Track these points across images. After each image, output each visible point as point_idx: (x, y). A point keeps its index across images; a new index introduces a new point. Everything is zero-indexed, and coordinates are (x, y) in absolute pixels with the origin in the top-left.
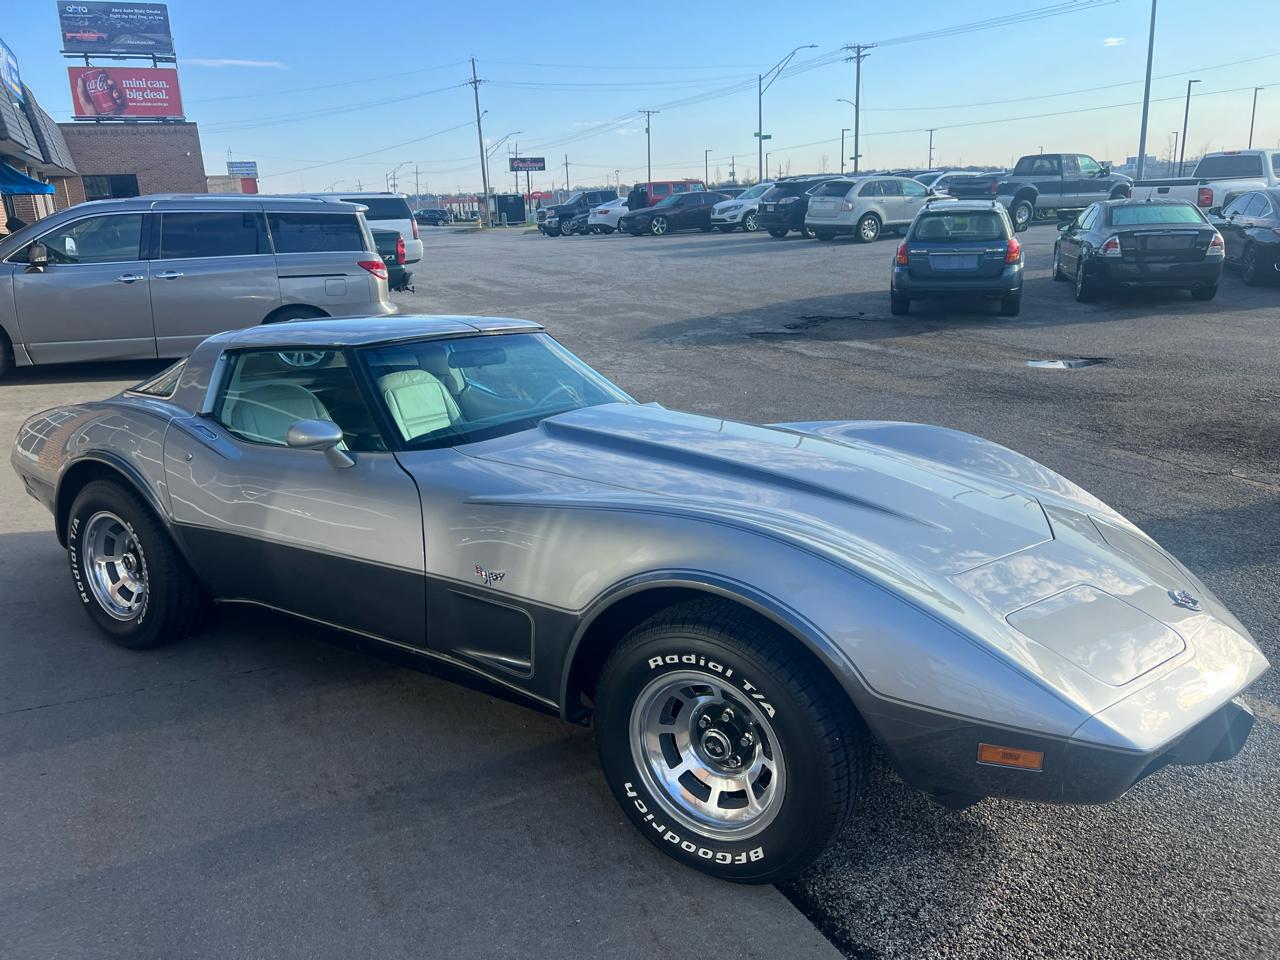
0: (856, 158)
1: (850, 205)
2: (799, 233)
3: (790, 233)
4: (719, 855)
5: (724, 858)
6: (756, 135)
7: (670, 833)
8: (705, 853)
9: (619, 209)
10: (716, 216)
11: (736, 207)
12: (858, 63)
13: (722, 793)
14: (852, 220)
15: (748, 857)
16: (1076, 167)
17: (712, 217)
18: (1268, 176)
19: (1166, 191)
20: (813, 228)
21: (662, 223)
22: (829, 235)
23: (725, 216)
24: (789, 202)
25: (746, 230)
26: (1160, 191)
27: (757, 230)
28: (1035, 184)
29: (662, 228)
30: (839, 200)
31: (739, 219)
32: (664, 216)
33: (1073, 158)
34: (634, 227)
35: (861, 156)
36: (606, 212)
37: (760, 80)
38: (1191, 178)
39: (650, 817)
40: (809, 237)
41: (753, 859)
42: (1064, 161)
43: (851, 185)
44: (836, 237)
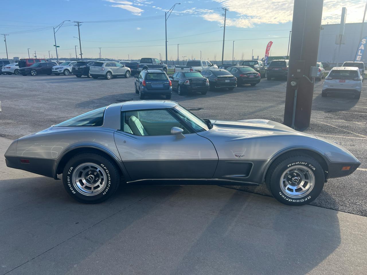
0: (81, 54)
1: (103, 69)
2: (86, 76)
3: (83, 76)
4: (301, 200)
5: (302, 200)
6: (54, 46)
7: (290, 200)
8: (298, 201)
9: (14, 66)
10: (54, 70)
11: (61, 68)
12: (79, 27)
13: (295, 190)
14: (104, 73)
15: (307, 199)
16: (155, 61)
17: (52, 70)
18: (202, 66)
19: (183, 69)
20: (91, 75)
21: (35, 72)
22: (96, 77)
23: (58, 70)
24: (83, 67)
25: (65, 75)
26: (182, 69)
27: (69, 75)
28: (146, 65)
29: (35, 74)
30: (100, 67)
31: (62, 71)
32: (35, 70)
33: (154, 59)
34: (24, 73)
35: (82, 54)
36: (9, 68)
37: (54, 29)
38: (186, 66)
39: (285, 198)
40: (90, 78)
41: (308, 198)
42: (152, 60)
43: (103, 63)
44: (99, 78)
